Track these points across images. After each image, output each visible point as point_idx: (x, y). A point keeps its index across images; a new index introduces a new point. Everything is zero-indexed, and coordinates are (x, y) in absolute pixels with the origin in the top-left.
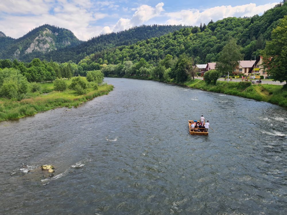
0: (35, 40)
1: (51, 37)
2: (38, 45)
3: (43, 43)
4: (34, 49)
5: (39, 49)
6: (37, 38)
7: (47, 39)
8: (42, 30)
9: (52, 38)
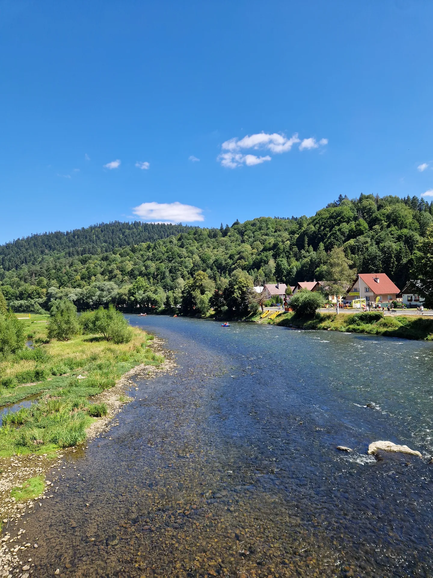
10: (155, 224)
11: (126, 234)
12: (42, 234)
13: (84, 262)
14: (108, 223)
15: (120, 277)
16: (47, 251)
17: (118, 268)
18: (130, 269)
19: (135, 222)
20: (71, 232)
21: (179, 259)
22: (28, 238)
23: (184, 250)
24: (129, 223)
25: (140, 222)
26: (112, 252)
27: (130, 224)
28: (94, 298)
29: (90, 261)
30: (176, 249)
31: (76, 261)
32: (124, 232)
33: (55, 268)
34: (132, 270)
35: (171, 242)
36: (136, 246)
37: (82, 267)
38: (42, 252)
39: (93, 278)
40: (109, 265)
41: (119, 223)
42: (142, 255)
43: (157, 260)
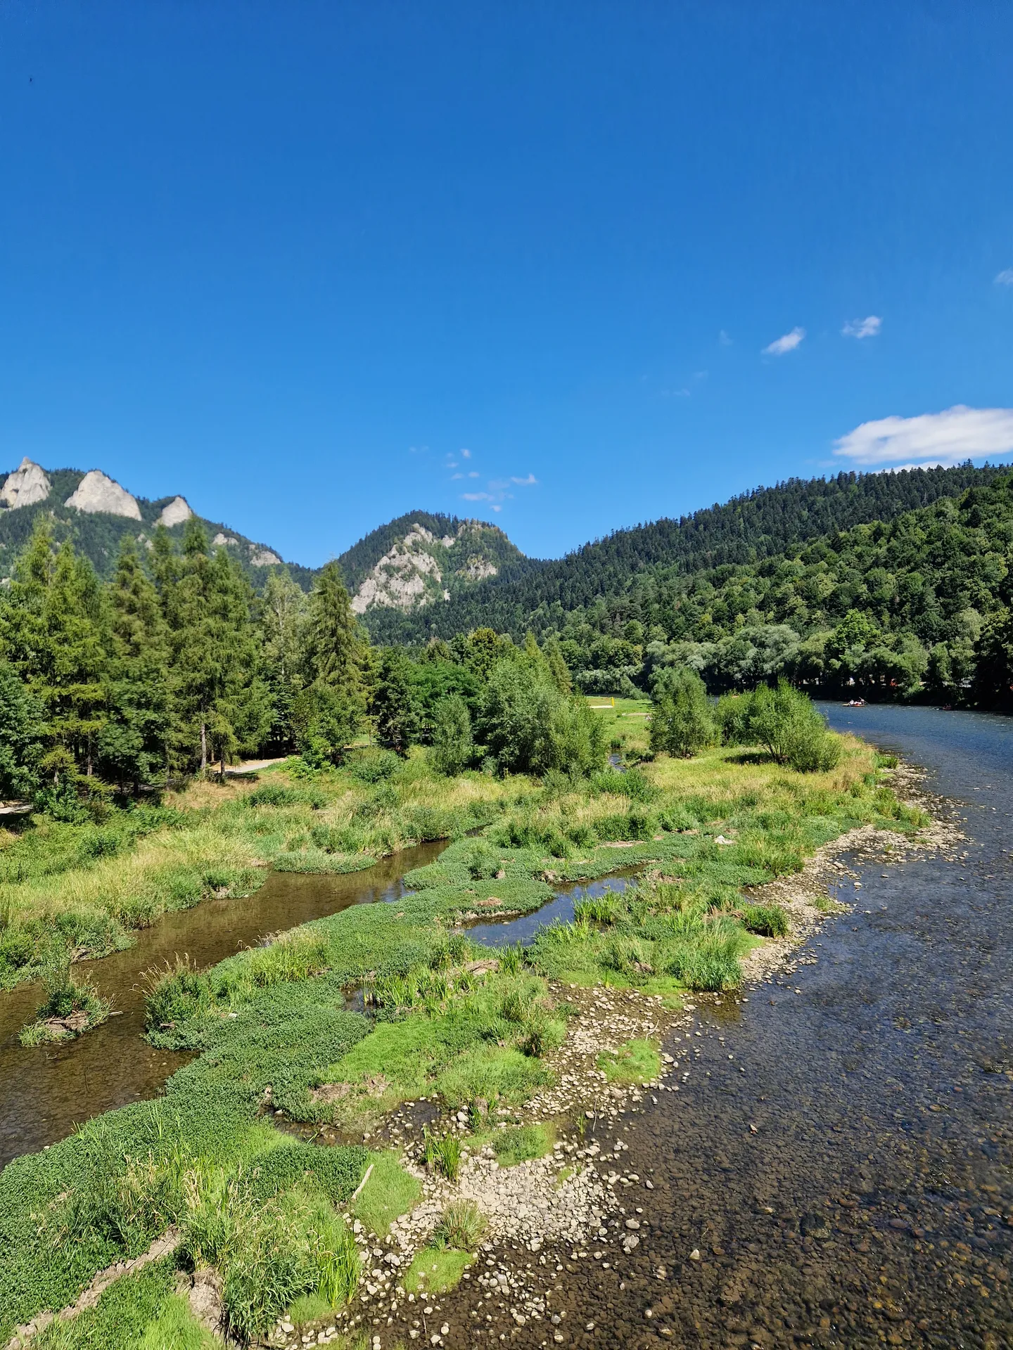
0: (377, 568)
1: (430, 554)
2: (386, 586)
3: (402, 577)
4: (373, 601)
5: (387, 601)
6: (385, 560)
7: (416, 561)
8: (402, 533)
9: (432, 559)
10: (893, 473)
11: (816, 507)
12: (631, 529)
13: (718, 582)
14: (774, 487)
15: (805, 612)
16: (641, 564)
17: (799, 591)
18: (829, 592)
19: (840, 474)
20: (690, 518)
21: (966, 558)
22: (605, 541)
23: (980, 531)
24: (823, 479)
25: (852, 473)
26: (782, 555)
27: (828, 480)
28: (742, 663)
29: (732, 579)
30: (956, 531)
31: (702, 582)
32: (813, 503)
33: (659, 599)
34: (834, 593)
35: (940, 514)
36: (842, 534)
37: (716, 593)
38: (633, 567)
39: (740, 617)
40: (778, 585)
41: (799, 482)
42: (860, 556)
43: (900, 565)
